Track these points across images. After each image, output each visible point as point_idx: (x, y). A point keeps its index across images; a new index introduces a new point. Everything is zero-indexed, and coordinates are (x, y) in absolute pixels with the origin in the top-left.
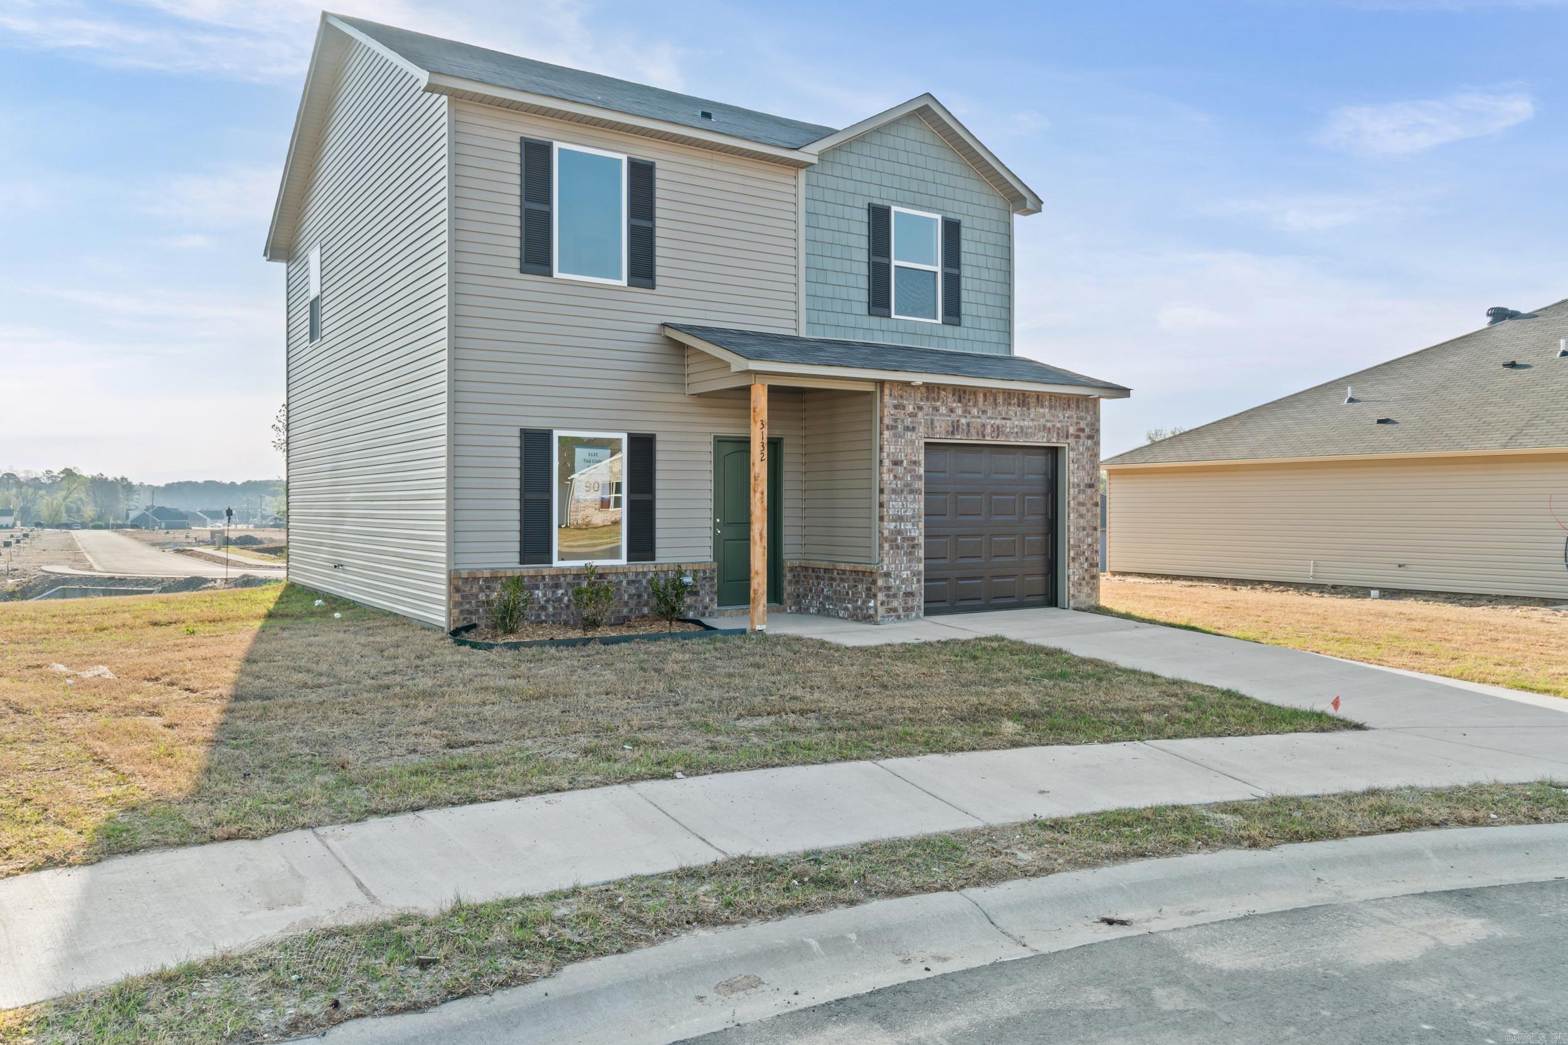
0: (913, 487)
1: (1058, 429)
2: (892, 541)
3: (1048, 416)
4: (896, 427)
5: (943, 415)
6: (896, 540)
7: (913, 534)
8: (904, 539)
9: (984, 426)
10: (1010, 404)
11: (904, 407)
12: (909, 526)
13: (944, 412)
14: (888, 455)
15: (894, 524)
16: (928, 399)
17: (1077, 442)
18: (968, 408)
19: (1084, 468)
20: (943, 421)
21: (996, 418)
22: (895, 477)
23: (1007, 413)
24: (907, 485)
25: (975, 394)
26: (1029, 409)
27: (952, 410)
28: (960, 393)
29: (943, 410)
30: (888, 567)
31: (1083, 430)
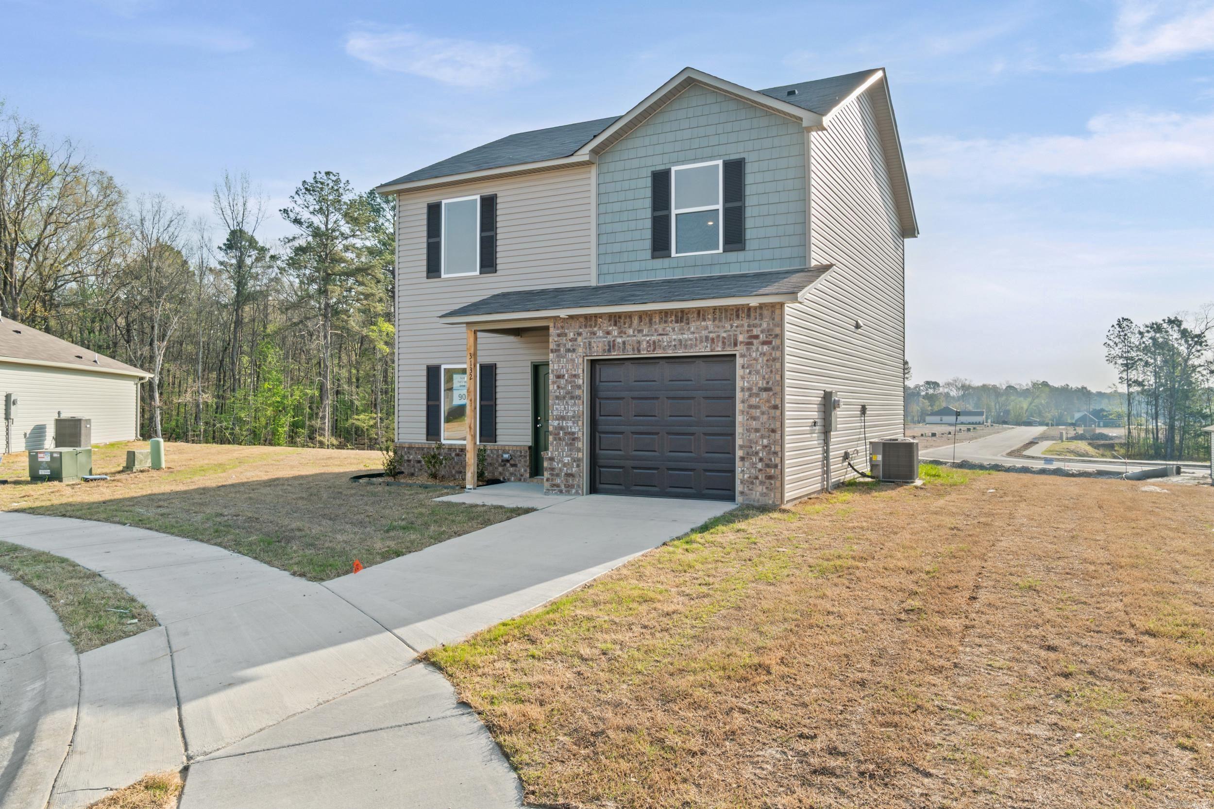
0: (573, 395)
1: (724, 338)
2: (556, 435)
3: (711, 328)
4: (559, 350)
5: (600, 337)
6: (559, 434)
7: (573, 430)
8: (566, 434)
9: (639, 342)
10: (666, 322)
11: (566, 335)
12: (570, 424)
13: (601, 335)
14: (553, 371)
15: (557, 422)
16: (586, 327)
17: (748, 349)
18: (624, 330)
19: (758, 372)
20: (599, 342)
21: (652, 335)
22: (558, 387)
23: (664, 329)
24: (568, 393)
25: (630, 317)
26: (688, 324)
27: (608, 333)
28: (615, 319)
29: (600, 333)
30: (552, 454)
31: (757, 337)
